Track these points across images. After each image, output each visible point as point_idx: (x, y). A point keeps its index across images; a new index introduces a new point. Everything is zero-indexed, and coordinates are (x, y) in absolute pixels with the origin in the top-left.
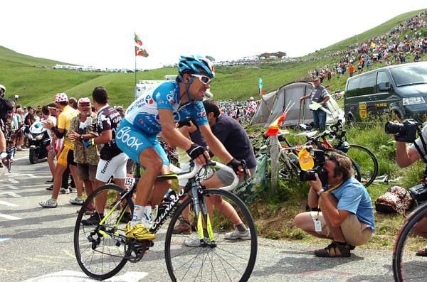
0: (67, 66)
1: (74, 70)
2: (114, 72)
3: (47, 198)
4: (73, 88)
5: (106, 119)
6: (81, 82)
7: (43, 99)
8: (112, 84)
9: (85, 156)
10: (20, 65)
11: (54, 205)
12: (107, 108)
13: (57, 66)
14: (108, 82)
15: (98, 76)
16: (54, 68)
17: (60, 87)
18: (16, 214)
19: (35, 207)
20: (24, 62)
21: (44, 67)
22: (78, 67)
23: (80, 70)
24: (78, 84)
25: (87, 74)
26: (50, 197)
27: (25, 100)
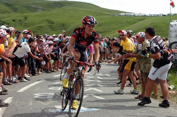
0: (127, 14)
1: (131, 16)
2: (154, 16)
3: (117, 89)
4: (130, 27)
5: (156, 46)
6: (135, 23)
7: (113, 33)
8: (153, 23)
9: (139, 66)
10: (102, 14)
11: (122, 93)
12: (155, 38)
13: (121, 14)
14: (150, 22)
15: (144, 19)
16: (120, 15)
17: (122, 26)
18: (102, 96)
19: (112, 93)
20: (104, 12)
21: (114, 15)
22: (133, 14)
23: (134, 15)
24: (133, 24)
25: (138, 18)
26: (120, 88)
27: (104, 34)
